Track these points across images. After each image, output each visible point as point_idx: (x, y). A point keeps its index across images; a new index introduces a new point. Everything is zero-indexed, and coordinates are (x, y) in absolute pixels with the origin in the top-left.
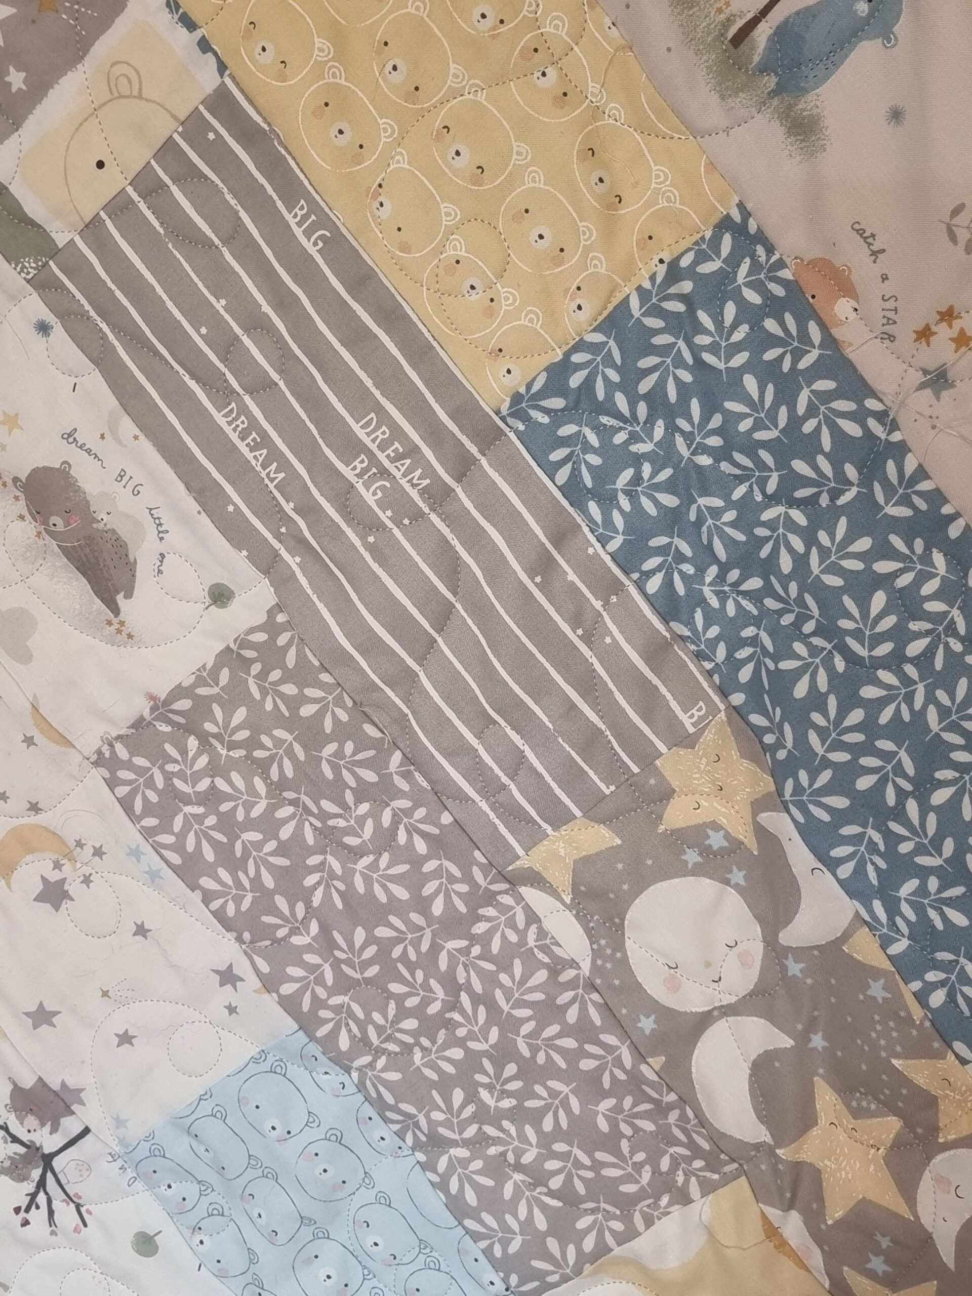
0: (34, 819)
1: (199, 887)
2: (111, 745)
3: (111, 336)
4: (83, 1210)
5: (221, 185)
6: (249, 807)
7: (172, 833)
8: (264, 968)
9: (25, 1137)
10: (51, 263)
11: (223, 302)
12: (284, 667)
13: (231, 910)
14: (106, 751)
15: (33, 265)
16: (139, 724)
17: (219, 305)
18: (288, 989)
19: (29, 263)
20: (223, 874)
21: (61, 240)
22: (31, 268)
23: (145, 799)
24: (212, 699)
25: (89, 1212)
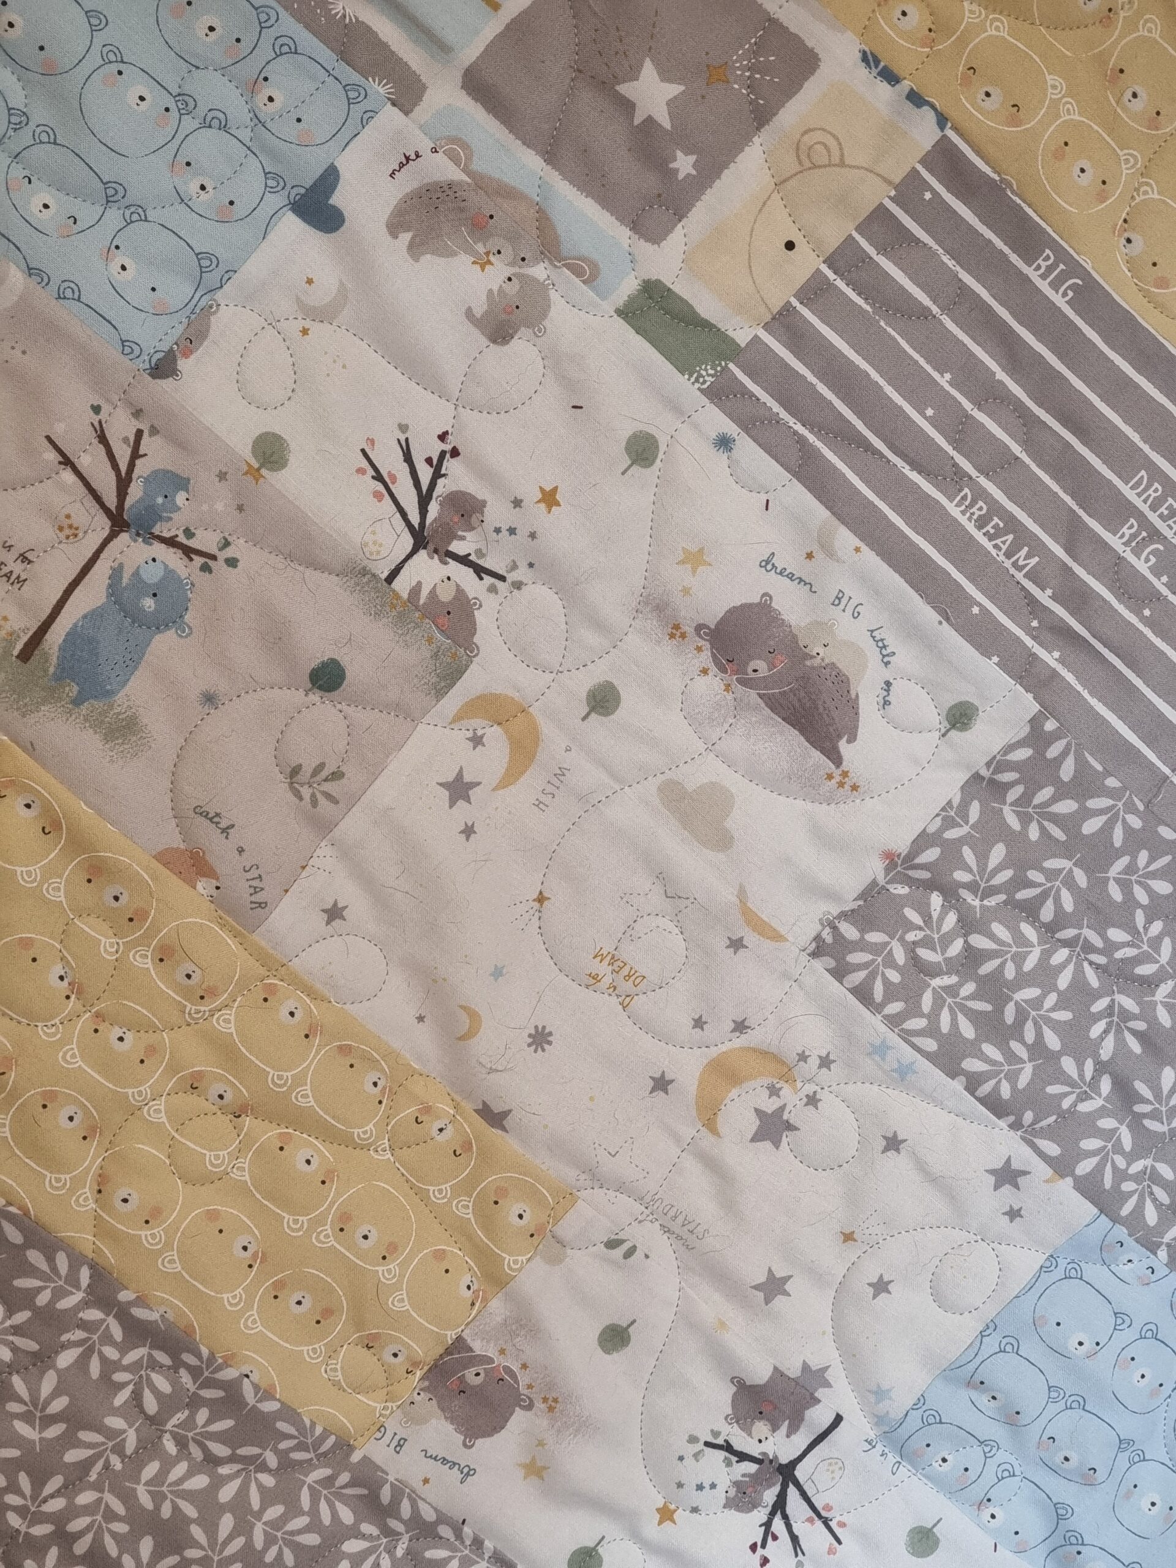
0: (740, 1041)
1: (964, 1072)
2: (835, 928)
3: (811, 438)
4: (833, 1524)
5: (936, 247)
6: (1018, 960)
7: (922, 1015)
8: (1052, 1149)
9: (755, 1450)
10: (731, 366)
11: (948, 376)
12: (1056, 781)
13: (1006, 1091)
14: (827, 936)
15: (711, 372)
16: (871, 893)
17: (944, 380)
18: (1084, 1167)
19: (706, 370)
20: (990, 1050)
21: (742, 337)
22: (708, 375)
23: (886, 982)
24: (961, 841)
25: (842, 1525)
